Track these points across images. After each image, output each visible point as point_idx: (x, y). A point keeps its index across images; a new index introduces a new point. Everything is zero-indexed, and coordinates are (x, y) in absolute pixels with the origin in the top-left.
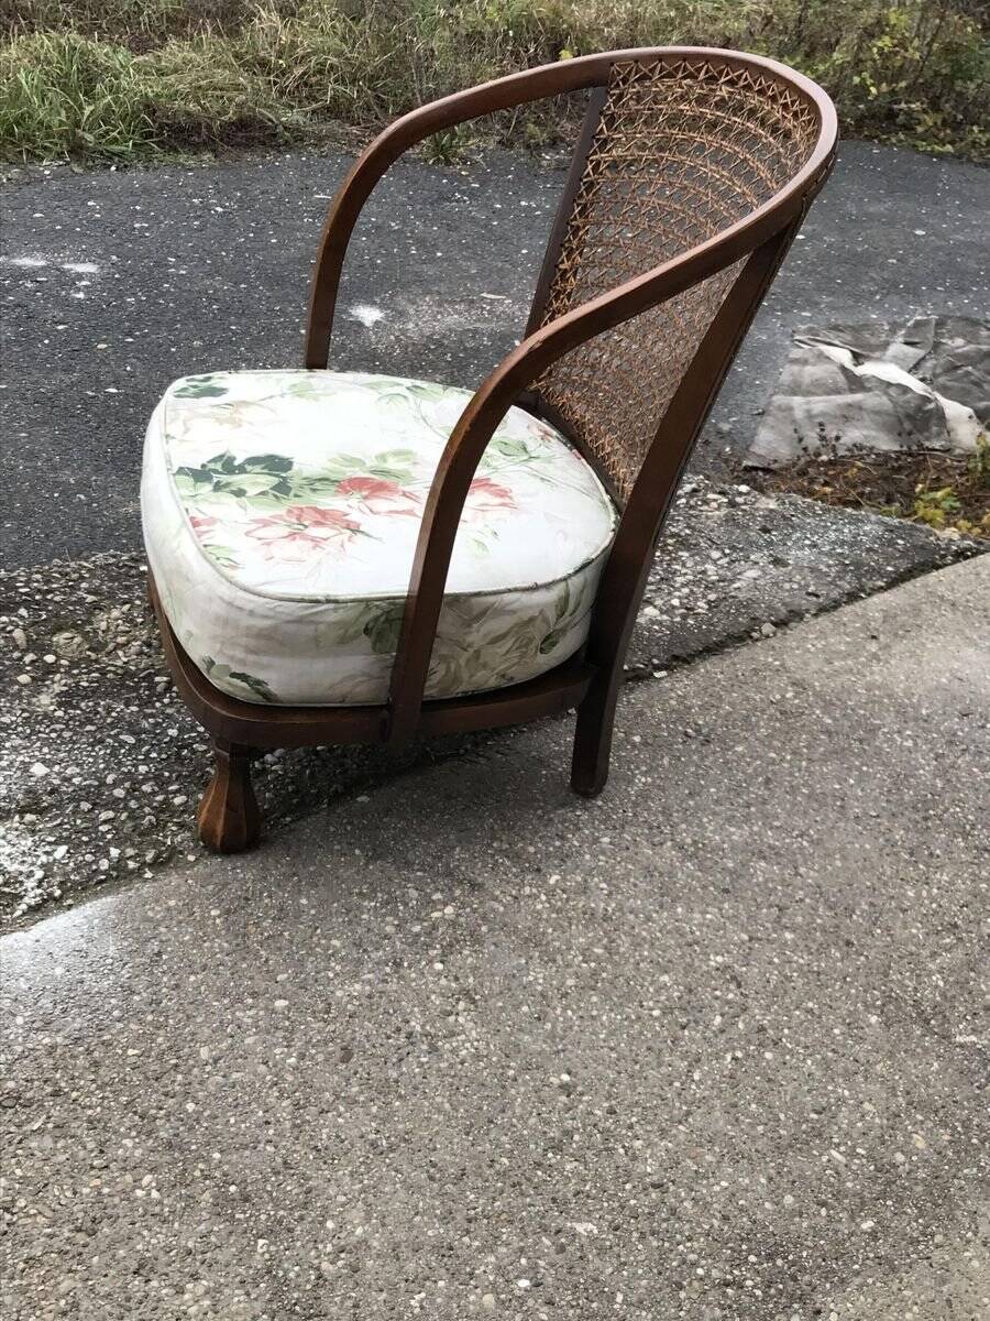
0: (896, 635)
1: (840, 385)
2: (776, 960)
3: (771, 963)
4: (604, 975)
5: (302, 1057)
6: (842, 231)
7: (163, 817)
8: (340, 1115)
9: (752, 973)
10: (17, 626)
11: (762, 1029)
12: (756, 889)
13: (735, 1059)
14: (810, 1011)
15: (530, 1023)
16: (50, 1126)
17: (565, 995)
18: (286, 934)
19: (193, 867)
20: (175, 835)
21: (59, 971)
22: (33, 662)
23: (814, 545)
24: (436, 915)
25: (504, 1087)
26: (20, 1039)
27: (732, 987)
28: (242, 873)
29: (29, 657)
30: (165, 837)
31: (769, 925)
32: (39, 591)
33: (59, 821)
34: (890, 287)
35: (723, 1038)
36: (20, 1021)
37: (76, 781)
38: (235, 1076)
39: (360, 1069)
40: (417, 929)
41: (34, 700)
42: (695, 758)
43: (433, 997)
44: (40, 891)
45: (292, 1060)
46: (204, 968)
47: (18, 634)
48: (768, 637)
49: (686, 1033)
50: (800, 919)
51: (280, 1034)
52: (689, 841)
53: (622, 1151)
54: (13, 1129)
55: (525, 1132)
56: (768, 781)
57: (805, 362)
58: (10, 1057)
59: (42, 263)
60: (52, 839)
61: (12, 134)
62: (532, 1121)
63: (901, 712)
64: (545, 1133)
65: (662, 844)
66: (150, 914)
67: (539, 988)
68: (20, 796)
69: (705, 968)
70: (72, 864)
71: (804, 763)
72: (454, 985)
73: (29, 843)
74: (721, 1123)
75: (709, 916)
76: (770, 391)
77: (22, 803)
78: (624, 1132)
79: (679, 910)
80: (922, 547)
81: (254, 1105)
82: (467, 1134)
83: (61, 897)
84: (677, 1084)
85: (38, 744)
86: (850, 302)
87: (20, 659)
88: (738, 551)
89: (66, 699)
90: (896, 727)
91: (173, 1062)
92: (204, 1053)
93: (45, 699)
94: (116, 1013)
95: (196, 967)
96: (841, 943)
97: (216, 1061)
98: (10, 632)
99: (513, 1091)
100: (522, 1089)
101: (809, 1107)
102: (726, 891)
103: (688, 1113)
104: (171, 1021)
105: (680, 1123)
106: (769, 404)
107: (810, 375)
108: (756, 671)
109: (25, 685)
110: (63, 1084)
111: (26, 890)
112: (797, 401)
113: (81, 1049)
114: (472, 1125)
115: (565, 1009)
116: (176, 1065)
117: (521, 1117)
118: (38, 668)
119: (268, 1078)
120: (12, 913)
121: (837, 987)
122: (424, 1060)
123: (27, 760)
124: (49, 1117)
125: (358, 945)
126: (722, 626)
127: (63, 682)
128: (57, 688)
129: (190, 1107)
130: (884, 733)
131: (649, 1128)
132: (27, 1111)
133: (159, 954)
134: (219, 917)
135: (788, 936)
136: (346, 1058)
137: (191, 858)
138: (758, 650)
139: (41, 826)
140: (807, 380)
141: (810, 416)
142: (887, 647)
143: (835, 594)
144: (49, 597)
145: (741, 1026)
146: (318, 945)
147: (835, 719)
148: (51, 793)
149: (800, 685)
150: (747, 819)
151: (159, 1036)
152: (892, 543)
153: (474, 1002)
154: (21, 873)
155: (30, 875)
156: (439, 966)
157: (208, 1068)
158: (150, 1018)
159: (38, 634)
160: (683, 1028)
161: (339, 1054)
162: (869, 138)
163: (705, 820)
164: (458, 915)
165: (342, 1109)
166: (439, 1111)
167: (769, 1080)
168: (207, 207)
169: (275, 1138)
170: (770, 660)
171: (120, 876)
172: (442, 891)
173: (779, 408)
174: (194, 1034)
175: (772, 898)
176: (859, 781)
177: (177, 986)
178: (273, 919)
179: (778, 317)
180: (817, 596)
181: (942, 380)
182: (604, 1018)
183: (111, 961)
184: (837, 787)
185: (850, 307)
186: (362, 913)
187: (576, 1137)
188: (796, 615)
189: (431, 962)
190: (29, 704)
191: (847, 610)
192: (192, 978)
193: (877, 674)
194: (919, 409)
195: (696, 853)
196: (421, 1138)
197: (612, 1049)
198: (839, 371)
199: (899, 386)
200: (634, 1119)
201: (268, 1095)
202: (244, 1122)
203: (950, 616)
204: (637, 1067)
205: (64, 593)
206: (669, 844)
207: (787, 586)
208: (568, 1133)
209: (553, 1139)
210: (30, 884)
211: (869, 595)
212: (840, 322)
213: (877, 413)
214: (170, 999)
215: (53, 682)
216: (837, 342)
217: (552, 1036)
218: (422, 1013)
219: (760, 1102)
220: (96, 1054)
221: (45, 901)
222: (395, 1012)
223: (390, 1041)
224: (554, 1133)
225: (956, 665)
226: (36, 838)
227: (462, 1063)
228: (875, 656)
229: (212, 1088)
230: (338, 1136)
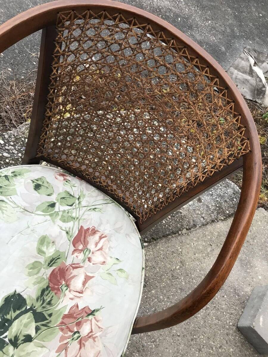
0: (217, 245)
1: (247, 70)
23: (212, 195)
48: (183, 235)
57: (243, 59)
76: (231, 65)
86: (262, 43)
106: (229, 69)
107: (242, 64)
108: (173, 252)
112: (236, 72)
138: (178, 241)
140: (240, 66)
141: (236, 78)
143: (208, 220)
147: (186, 283)
149: (182, 263)
152: (232, 199)
170: (179, 248)
173: (231, 72)
179: (244, 40)
180: (204, 219)
185: (262, 44)
188: (195, 226)
191: (209, 227)
194: (261, 89)
198: (249, 66)
199: (260, 78)
207: (197, 212)
211: (218, 222)
212: (257, 49)
213: (251, 85)
216: (253, 57)
228: (208, 254)
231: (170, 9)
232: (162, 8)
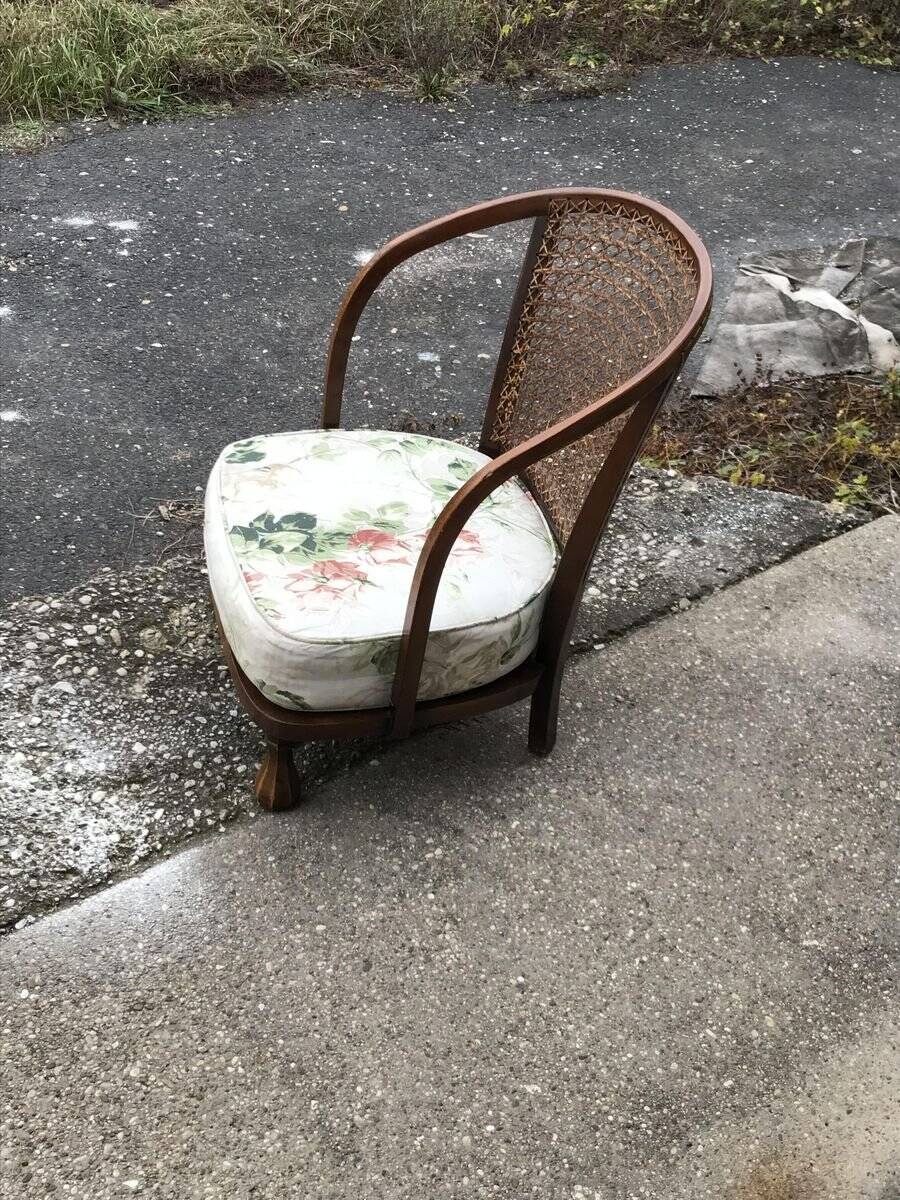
0: (785, 605)
1: (778, 310)
2: (675, 885)
3: (672, 887)
4: (550, 900)
5: (336, 968)
6: (787, 153)
7: (230, 782)
8: (364, 1010)
9: (656, 896)
10: (113, 627)
11: (662, 939)
12: (664, 828)
13: (642, 962)
14: (698, 924)
15: (496, 938)
16: (167, 1023)
17: (521, 917)
18: (322, 874)
19: (254, 822)
20: (239, 796)
21: (165, 907)
22: (127, 657)
23: (726, 525)
24: (429, 856)
25: (477, 987)
26: (142, 960)
27: (642, 907)
28: (289, 826)
29: (124, 653)
30: (232, 798)
31: (672, 857)
32: (127, 594)
33: (155, 790)
34: (827, 210)
35: (634, 946)
36: (140, 946)
37: (166, 756)
38: (291, 983)
39: (377, 976)
40: (415, 867)
41: (130, 689)
42: (623, 719)
43: (427, 920)
44: (146, 846)
45: (330, 971)
46: (266, 902)
47: (114, 633)
48: (684, 610)
49: (608, 943)
50: (695, 851)
51: (321, 951)
52: (615, 789)
53: (559, 1033)
54: (142, 1026)
55: (492, 1020)
56: (677, 737)
57: (748, 290)
58: (136, 973)
59: (90, 222)
60: (152, 804)
61: (56, 95)
62: (497, 1012)
63: (784, 676)
64: (506, 1020)
65: (595, 793)
66: (226, 861)
67: (504, 912)
68: (127, 771)
69: (623, 892)
70: (168, 823)
71: (706, 722)
72: (442, 911)
73: (137, 808)
74: (630, 1011)
75: (628, 851)
76: (717, 319)
77: (129, 776)
78: (561, 1019)
79: (606, 846)
80: (813, 522)
81: (305, 1005)
82: (452, 1023)
83: (162, 849)
84: (599, 982)
85: (137, 727)
86: (791, 227)
87: (118, 654)
88: (664, 533)
89: (154, 689)
90: (778, 687)
91: (248, 974)
92: (269, 967)
93: (138, 688)
94: (206, 938)
95: (261, 902)
96: (724, 870)
97: (277, 973)
98: (108, 632)
99: (484, 990)
100: (490, 989)
101: (693, 998)
102: (641, 830)
103: (607, 1004)
104: (245, 944)
105: (601, 1011)
106: (716, 332)
107: (753, 302)
108: (673, 642)
109: (123, 677)
110: (174, 993)
111: (137, 845)
112: (740, 329)
113: (184, 966)
114: (455, 1016)
115: (521, 928)
116: (250, 976)
117: (489, 1010)
118: (131, 662)
119: (314, 984)
120: (128, 863)
121: (719, 905)
122: (421, 968)
123: (130, 740)
124: (166, 1017)
125: (373, 881)
126: (649, 601)
127: (151, 673)
128: (147, 679)
129: (261, 1006)
130: (769, 693)
131: (579, 1015)
132: (151, 1012)
133: (234, 892)
134: (274, 862)
135: (686, 865)
136: (368, 966)
137: (252, 815)
138: (675, 622)
139: (144, 793)
140: (749, 308)
141: (751, 343)
142: (778, 615)
143: (739, 570)
144: (135, 599)
145: (647, 936)
146: (346, 882)
147: (731, 682)
148: (148, 767)
149: (706, 653)
150: (660, 770)
151: (237, 955)
152: (788, 519)
153: (456, 923)
154: (132, 832)
155: (139, 833)
156: (431, 896)
157: (272, 978)
158: (230, 941)
159: (129, 632)
160: (606, 939)
161: (362, 965)
162: (816, 53)
163: (629, 772)
164: (445, 856)
165: (365, 1006)
166: (433, 1006)
167: (666, 978)
168: (227, 158)
169: (321, 1029)
170: (685, 631)
171: (202, 831)
172: (433, 837)
173: (724, 336)
174: (261, 953)
175: (675, 835)
176: (747, 734)
177: (247, 917)
178: (313, 862)
179: (727, 245)
180: (725, 571)
181: (867, 303)
182: (549, 933)
183: (199, 899)
184: (730, 740)
185: (794, 231)
186: (376, 856)
187: (528, 1023)
188: (708, 589)
189: (425, 893)
190: (127, 692)
191: (748, 582)
192: (258, 910)
193: (767, 641)
194: (845, 334)
195: (618, 800)
196: (420, 1026)
197: (554, 957)
198: (778, 297)
199: (828, 311)
200: (568, 1009)
201: (314, 997)
202: (299, 1017)
203: (829, 586)
204: (572, 970)
205: (146, 596)
206: (601, 793)
207: (701, 563)
208: (522, 1021)
209: (512, 1025)
210: (139, 840)
211: (767, 568)
212: (781, 248)
213: (809, 339)
214: (243, 927)
215: (144, 673)
216: (776, 270)
217: (512, 948)
218: (420, 932)
219: (657, 994)
220: (195, 969)
221: (150, 853)
222: (401, 932)
223: (398, 954)
224: (512, 1020)
225: (830, 630)
226: (141, 803)
227: (448, 970)
228: (767, 625)
229: (275, 993)
230: (363, 1026)
231: (457, 271)
232: (435, 278)
